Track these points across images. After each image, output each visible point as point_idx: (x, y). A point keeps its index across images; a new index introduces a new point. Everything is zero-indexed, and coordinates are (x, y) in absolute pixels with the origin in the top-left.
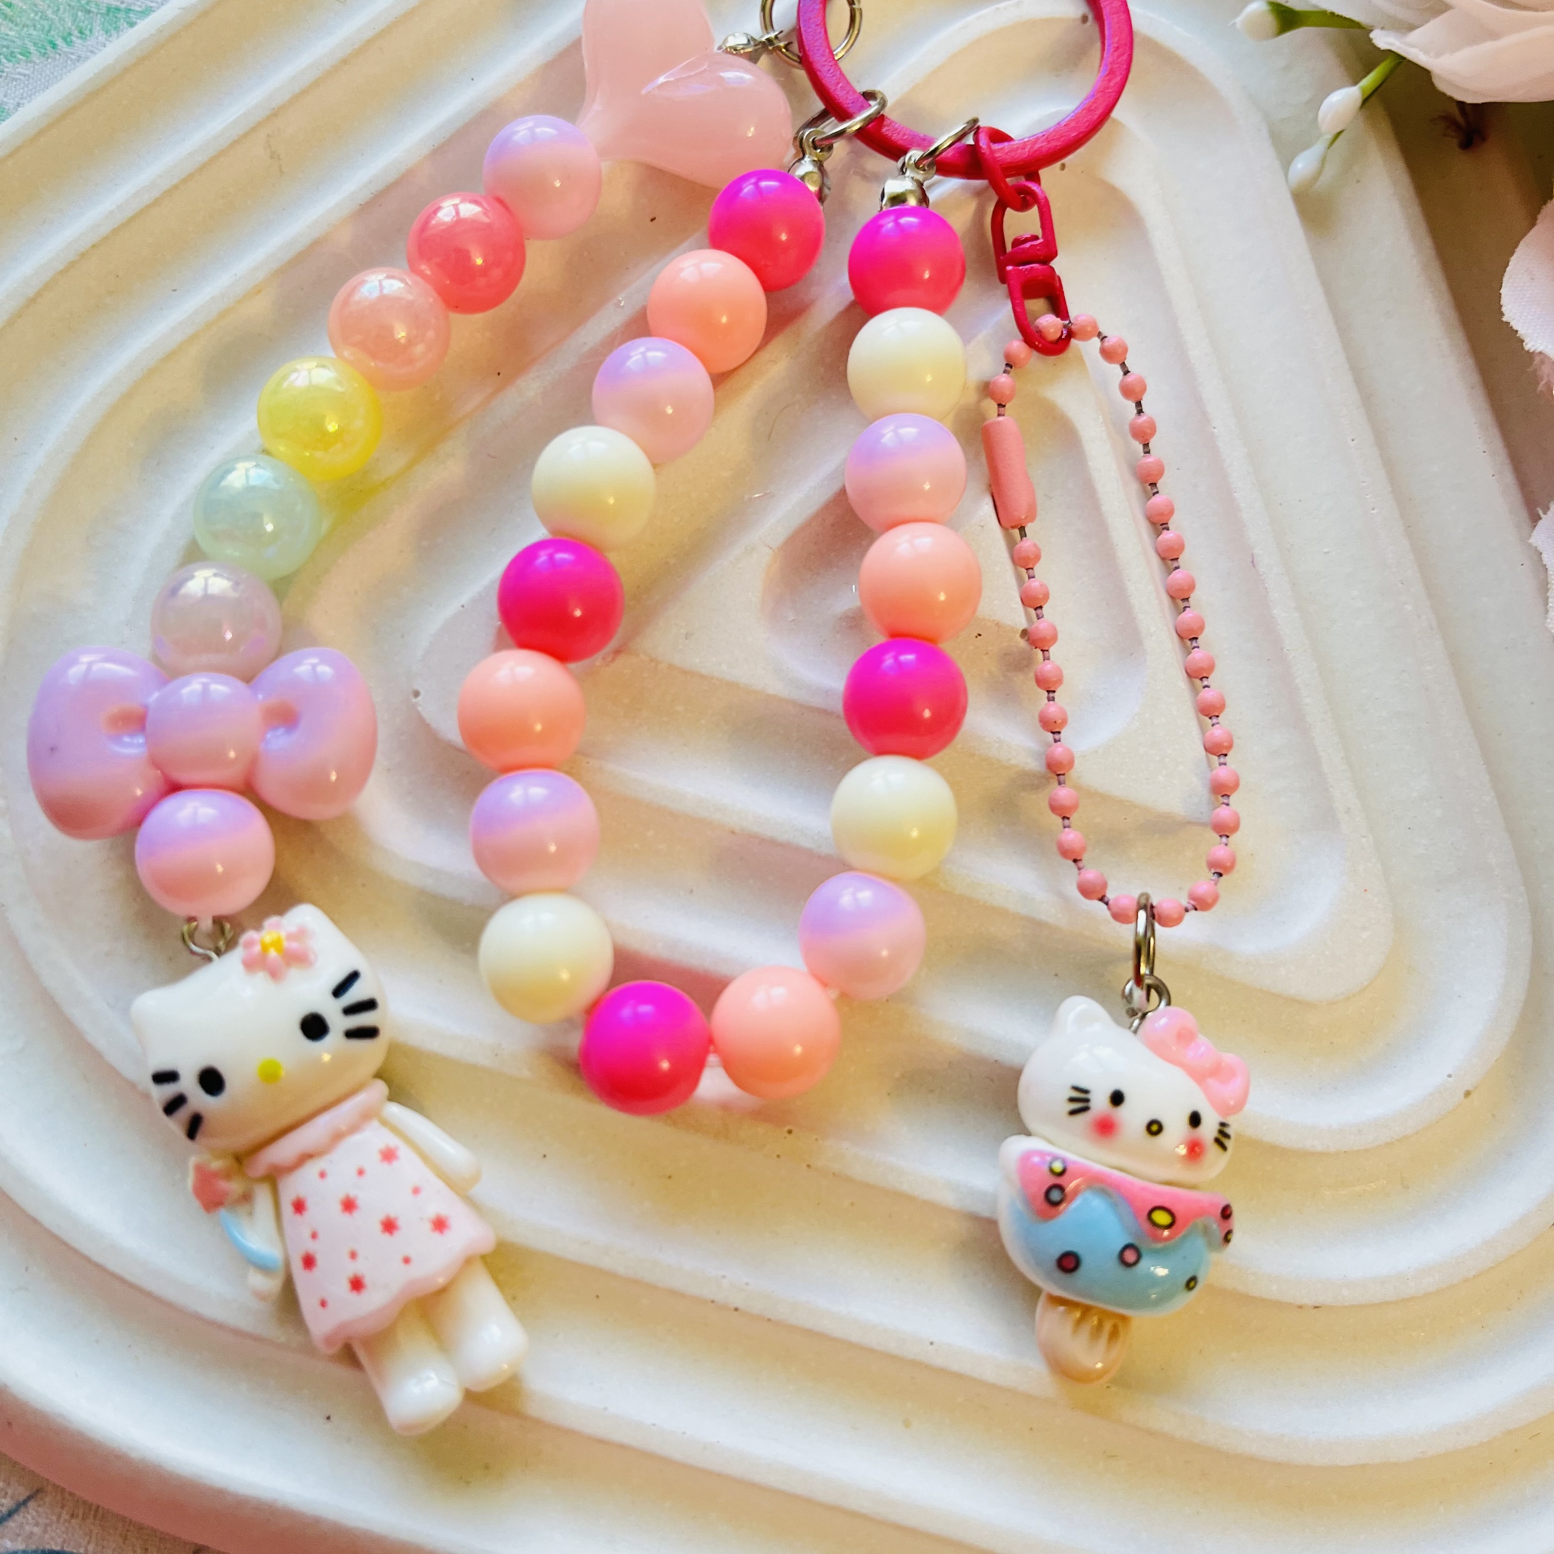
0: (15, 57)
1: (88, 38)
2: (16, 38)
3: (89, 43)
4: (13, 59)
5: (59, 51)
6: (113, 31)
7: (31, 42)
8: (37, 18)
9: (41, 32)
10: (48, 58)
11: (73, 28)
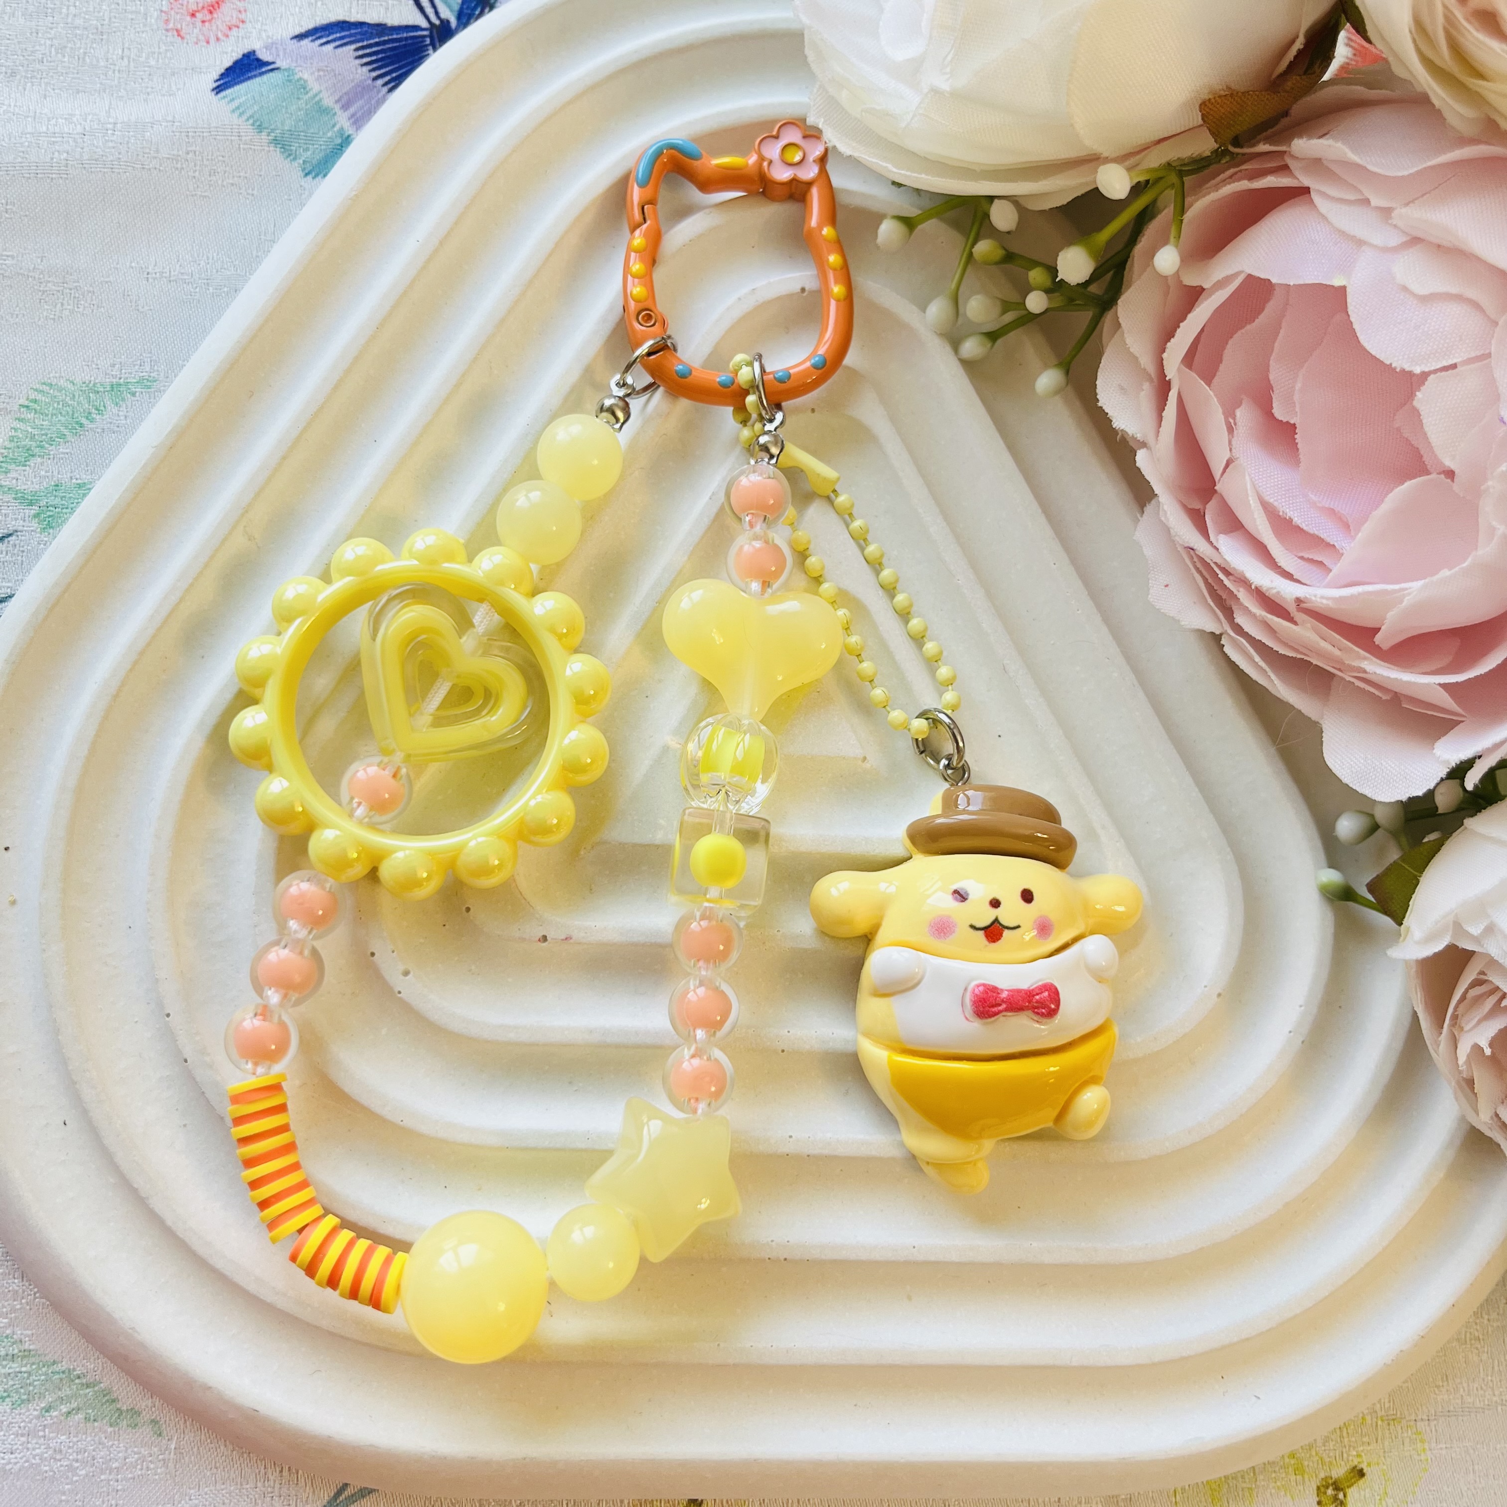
0: (54, 441)
1: (104, 413)
2: (50, 425)
3: (105, 416)
5: (86, 429)
6: (121, 403)
9: (67, 417)
10: (80, 435)
11: (91, 407)
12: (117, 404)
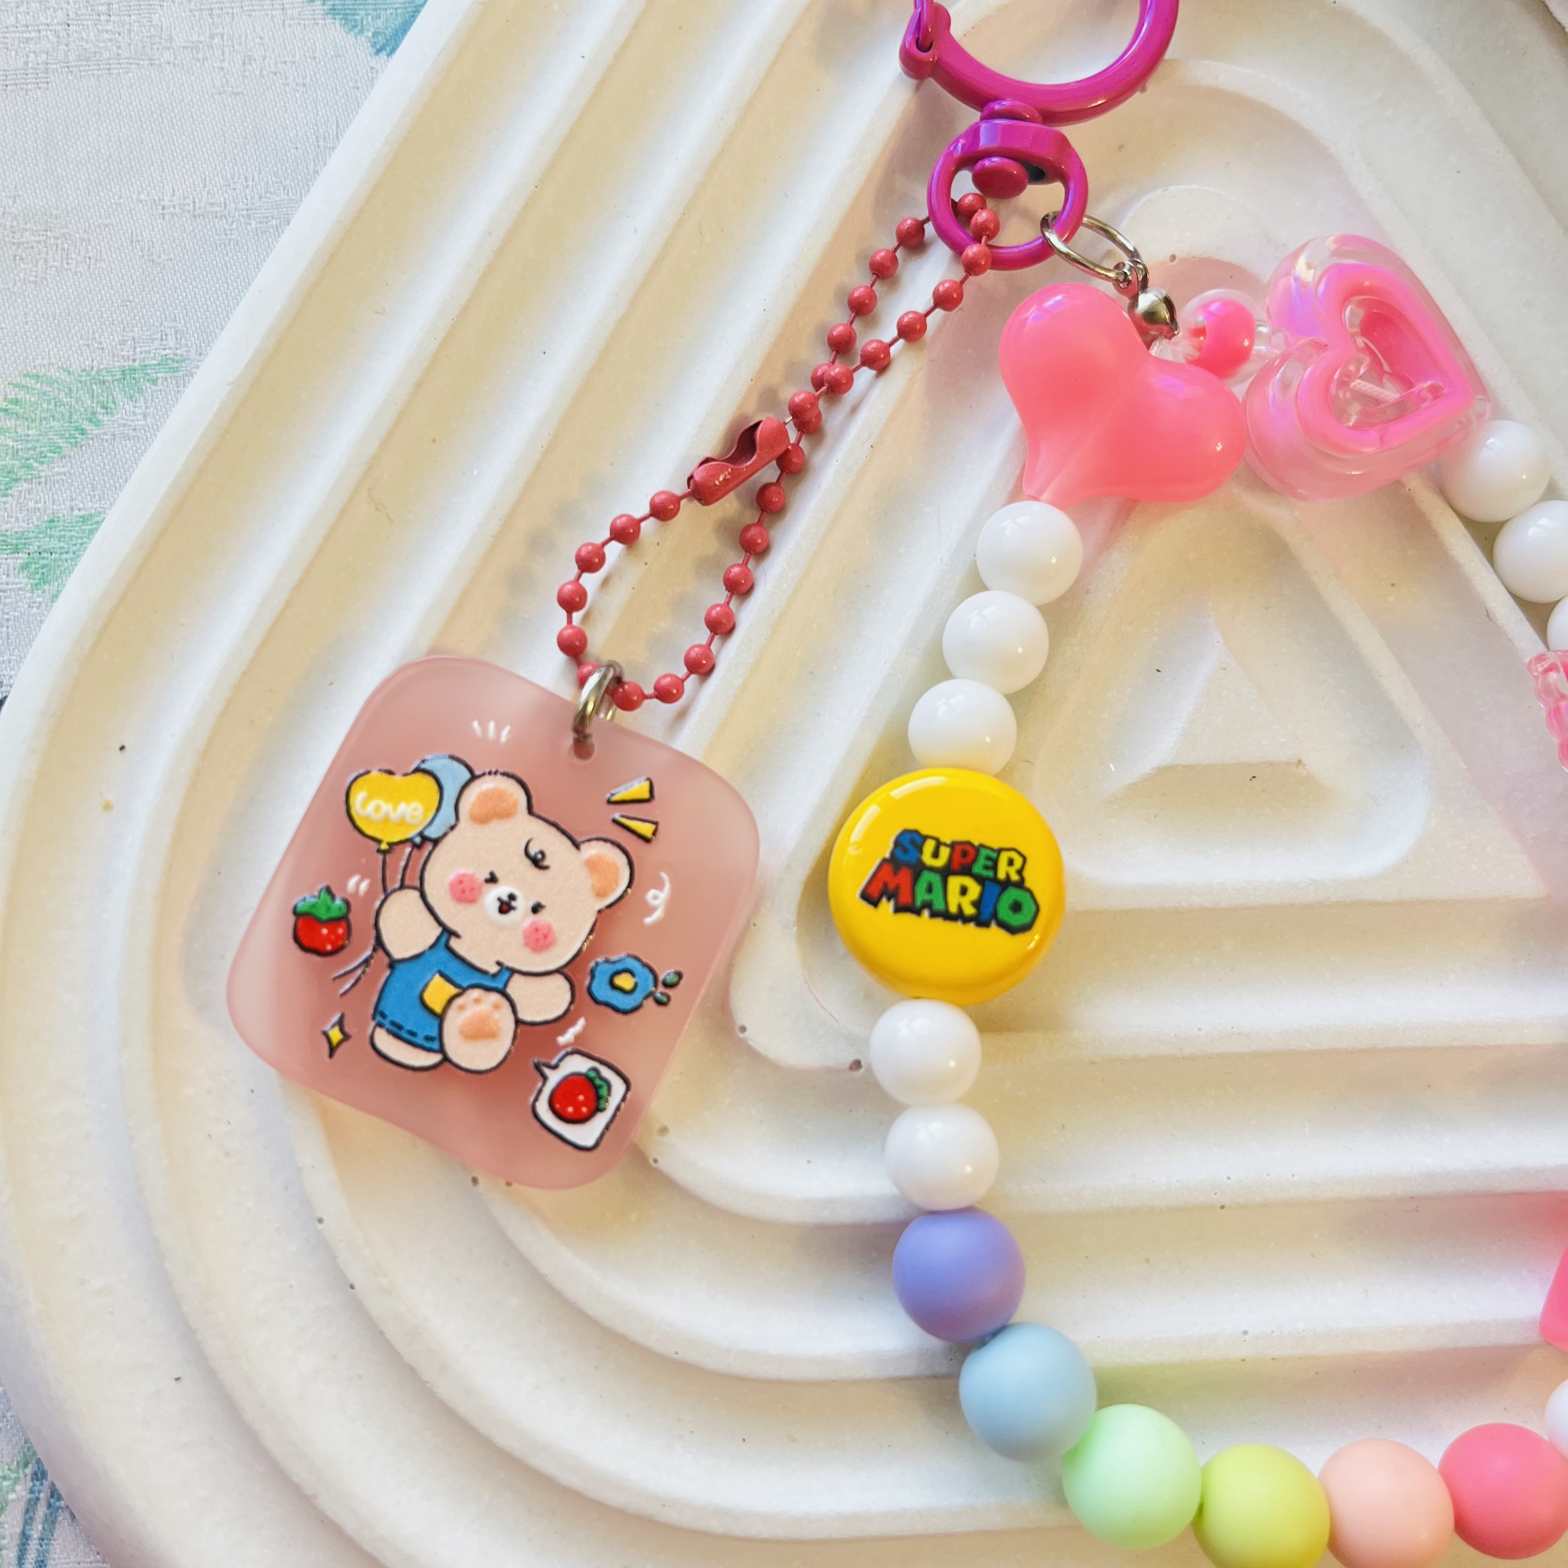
0: (45, 457)
1: (114, 411)
2: (39, 435)
3: (116, 416)
4: (47, 459)
5: (90, 436)
6: (137, 395)
7: (56, 435)
8: (52, 407)
9: (62, 421)
10: (81, 446)
11: (95, 405)
12: (131, 397)
